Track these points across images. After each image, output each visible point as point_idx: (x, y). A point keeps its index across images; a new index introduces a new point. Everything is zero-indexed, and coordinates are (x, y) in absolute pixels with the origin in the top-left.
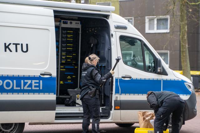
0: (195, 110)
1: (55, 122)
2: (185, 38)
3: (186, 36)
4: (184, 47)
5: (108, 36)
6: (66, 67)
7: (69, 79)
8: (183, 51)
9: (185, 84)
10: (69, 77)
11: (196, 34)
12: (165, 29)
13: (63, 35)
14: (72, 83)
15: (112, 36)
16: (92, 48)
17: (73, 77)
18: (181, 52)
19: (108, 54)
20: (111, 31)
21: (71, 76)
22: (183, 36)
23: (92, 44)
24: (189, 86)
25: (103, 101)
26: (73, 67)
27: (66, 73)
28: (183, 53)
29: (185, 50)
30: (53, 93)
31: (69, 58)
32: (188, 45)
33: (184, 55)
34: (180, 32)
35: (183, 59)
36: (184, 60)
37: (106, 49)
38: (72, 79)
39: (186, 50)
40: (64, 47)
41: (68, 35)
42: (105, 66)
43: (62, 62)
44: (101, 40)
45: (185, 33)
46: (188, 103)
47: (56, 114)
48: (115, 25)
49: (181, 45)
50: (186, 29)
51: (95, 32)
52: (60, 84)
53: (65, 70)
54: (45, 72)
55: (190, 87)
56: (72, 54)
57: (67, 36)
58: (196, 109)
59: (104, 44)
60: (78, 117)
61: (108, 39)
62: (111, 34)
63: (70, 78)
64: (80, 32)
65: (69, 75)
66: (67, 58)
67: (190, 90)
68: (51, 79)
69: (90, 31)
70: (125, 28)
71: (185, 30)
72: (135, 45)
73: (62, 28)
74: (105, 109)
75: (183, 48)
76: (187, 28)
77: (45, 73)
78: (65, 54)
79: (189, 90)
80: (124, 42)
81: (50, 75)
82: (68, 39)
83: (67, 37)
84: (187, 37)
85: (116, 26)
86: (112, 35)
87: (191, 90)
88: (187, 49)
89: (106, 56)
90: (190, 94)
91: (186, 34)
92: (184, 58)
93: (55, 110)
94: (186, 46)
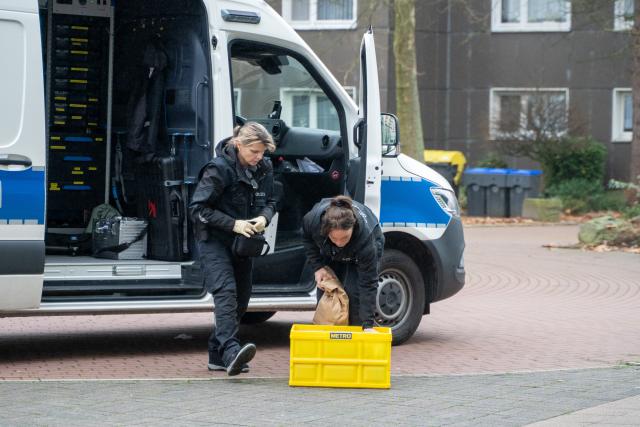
0: (459, 271)
1: (41, 309)
2: (410, 48)
3: (411, 42)
4: (407, 74)
5: (202, 43)
6: (67, 139)
7: (78, 178)
8: (402, 89)
9: (433, 191)
10: (77, 171)
11: (437, 35)
12: (343, 18)
13: (58, 39)
14: (88, 188)
15: (215, 44)
16: (152, 81)
17: (91, 169)
18: (398, 92)
19: (203, 99)
20: (212, 28)
21: (84, 166)
22: (404, 41)
23: (152, 69)
24: (443, 196)
25: (185, 243)
26: (89, 140)
27: (67, 158)
28: (401, 95)
29: (408, 85)
30: (36, 221)
31: (76, 111)
32: (418, 70)
33: (406, 100)
34: (392, 29)
35: (402, 112)
36: (405, 115)
37: (197, 85)
38: (87, 177)
39: (411, 84)
40: (61, 77)
41: (73, 39)
42: (191, 138)
43: (57, 123)
44: (179, 56)
45: (409, 32)
46: (441, 251)
47: (46, 283)
48: (222, 12)
49: (397, 69)
50: (413, 20)
51: (160, 32)
52: (49, 191)
53: (64, 148)
54: (10, 155)
55: (446, 200)
56: (85, 99)
57: (70, 42)
58: (463, 268)
59: (189, 68)
60: (110, 292)
61: (202, 52)
62: (211, 38)
63: (82, 173)
64: (112, 31)
65: (77, 164)
66: (70, 112)
67: (447, 209)
68: (30, 175)
69: (144, 26)
70: (254, 20)
71: (410, 24)
72: (280, 72)
73: (54, 15)
74: (192, 269)
75: (401, 79)
76: (416, 16)
77: (12, 159)
78: (65, 99)
79: (444, 209)
80: (246, 63)
81: (27, 163)
82: (73, 52)
83: (69, 46)
84: (416, 44)
85: (228, 13)
86: (215, 41)
87: (450, 208)
88: (415, 83)
89: (195, 105)
90: (446, 223)
91: (411, 35)
92: (404, 110)
93: (41, 271)
94: (410, 72)
